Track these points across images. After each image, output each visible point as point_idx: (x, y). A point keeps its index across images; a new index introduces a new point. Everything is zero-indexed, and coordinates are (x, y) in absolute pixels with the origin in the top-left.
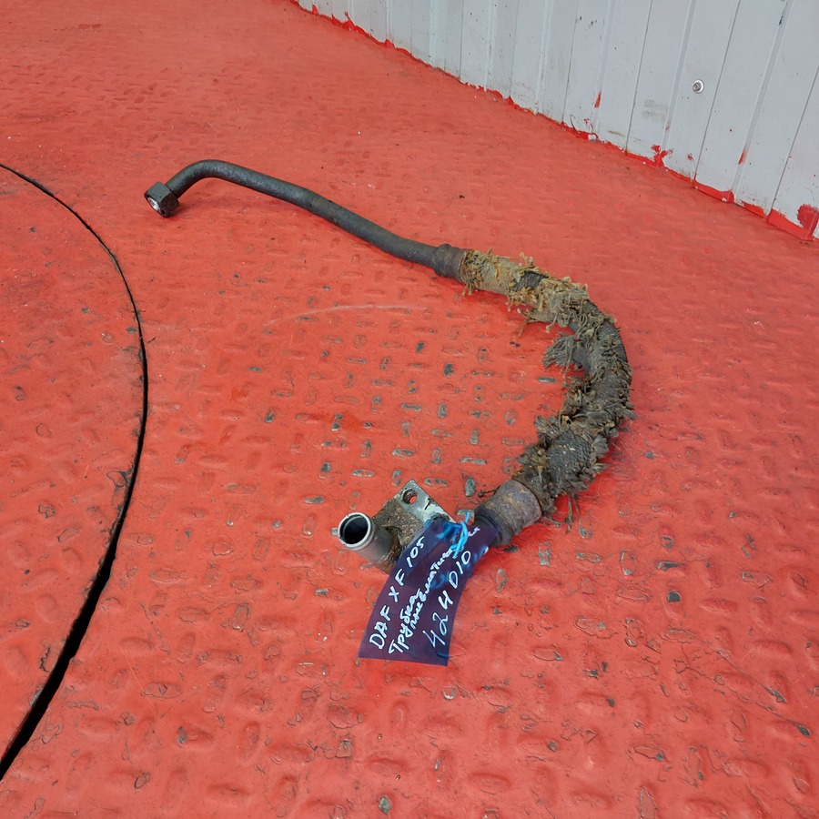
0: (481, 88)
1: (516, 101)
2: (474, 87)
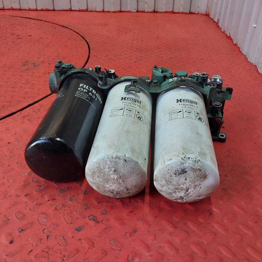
0: (252, 64)
1: (259, 70)
2: (250, 63)
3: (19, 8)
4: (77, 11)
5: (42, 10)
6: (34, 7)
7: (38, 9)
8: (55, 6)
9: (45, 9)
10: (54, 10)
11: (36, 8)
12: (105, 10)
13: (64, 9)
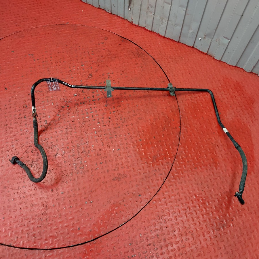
3: (150, 30)
4: (198, 50)
5: (168, 39)
6: (163, 35)
7: (166, 37)
8: (181, 39)
9: (171, 39)
10: (179, 42)
11: (164, 36)
12: (223, 60)
13: (188, 45)
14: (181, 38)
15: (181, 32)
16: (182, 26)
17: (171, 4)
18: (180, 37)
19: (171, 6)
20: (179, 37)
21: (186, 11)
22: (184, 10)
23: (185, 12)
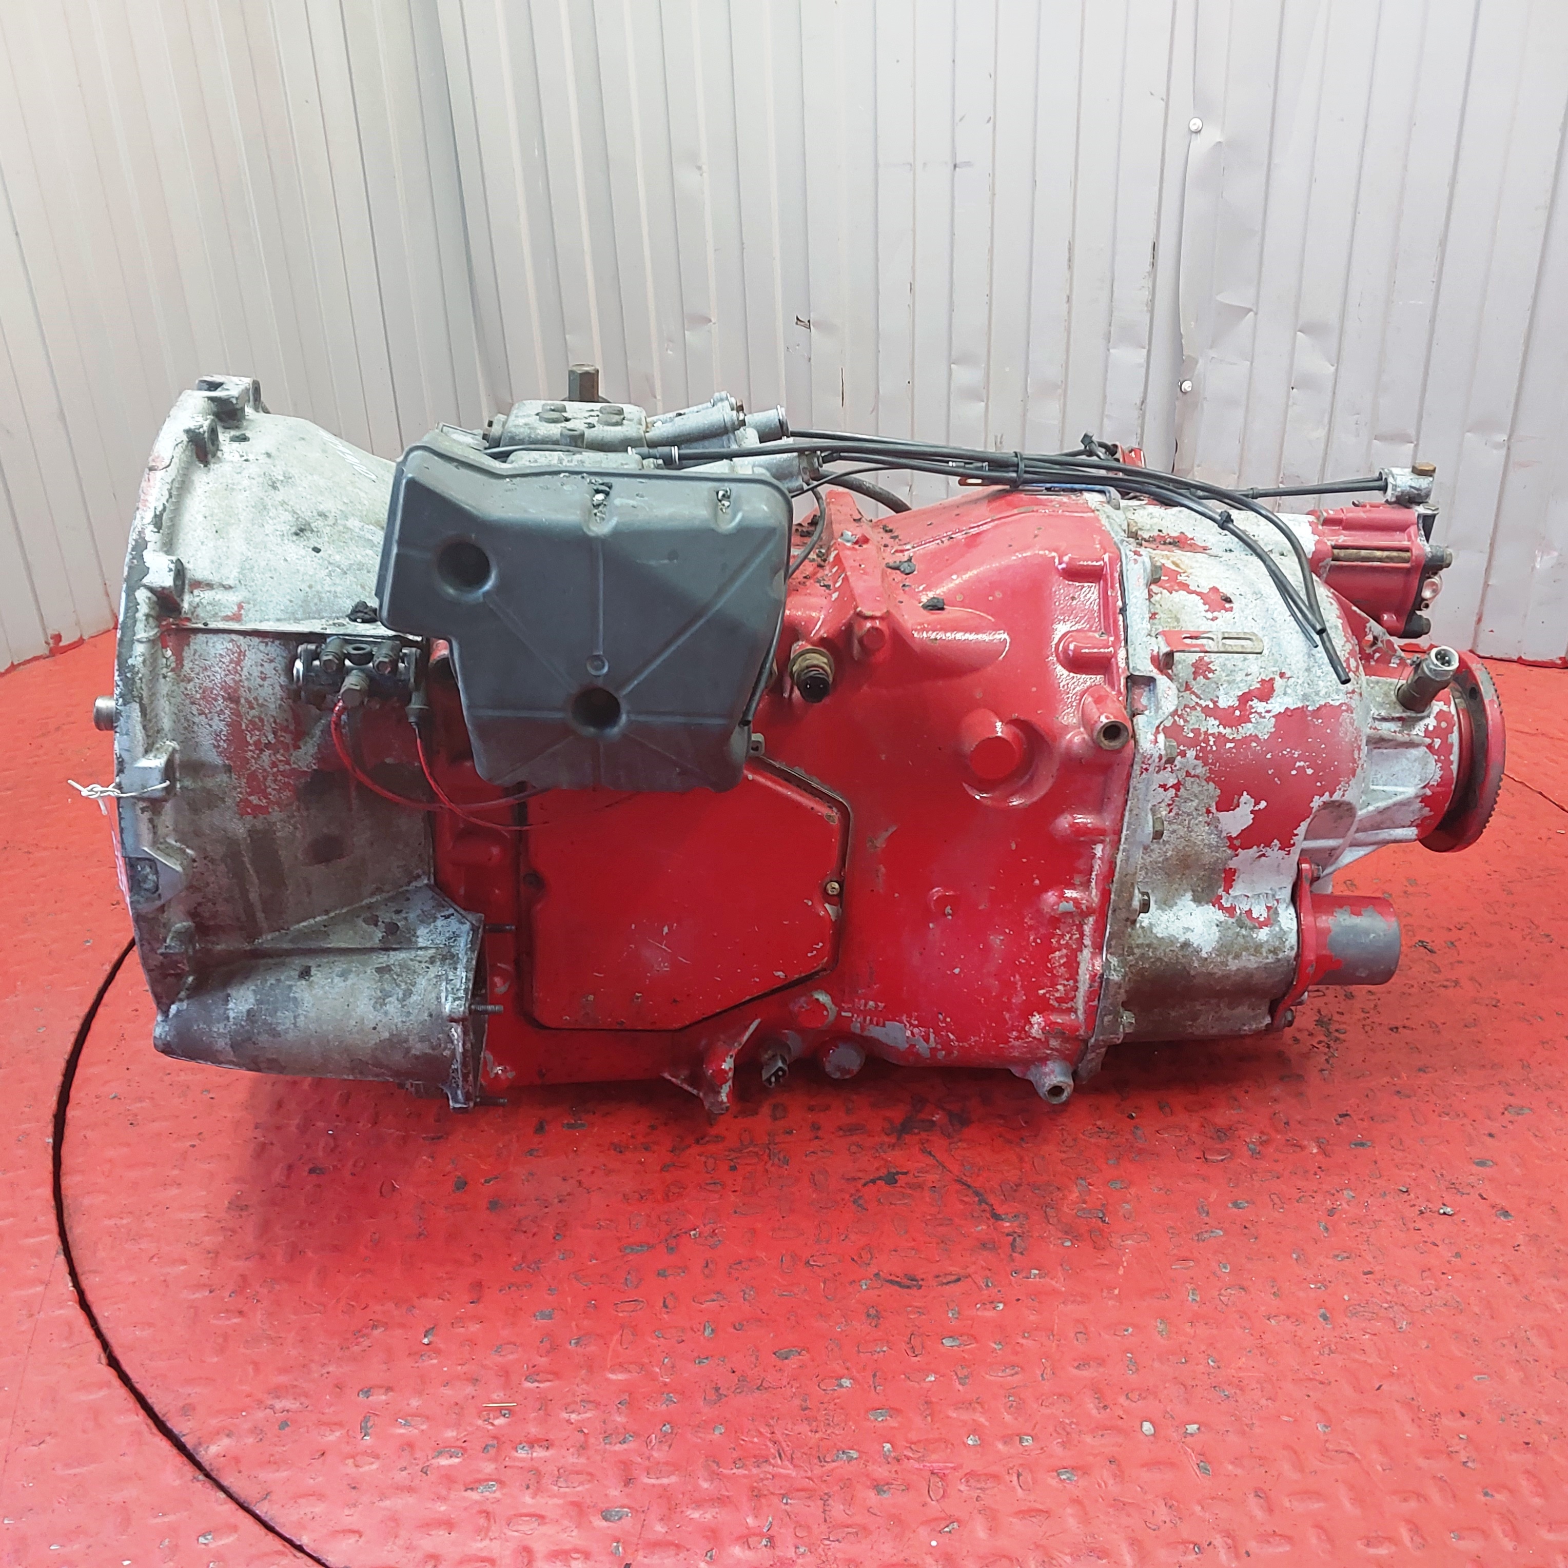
14: (1486, 625)
15: (1486, 585)
16: (1492, 545)
17: (1414, 439)
18: (1479, 621)
19: (1416, 446)
20: (1475, 618)
21: (1509, 448)
22: (1497, 446)
23: (1503, 452)
